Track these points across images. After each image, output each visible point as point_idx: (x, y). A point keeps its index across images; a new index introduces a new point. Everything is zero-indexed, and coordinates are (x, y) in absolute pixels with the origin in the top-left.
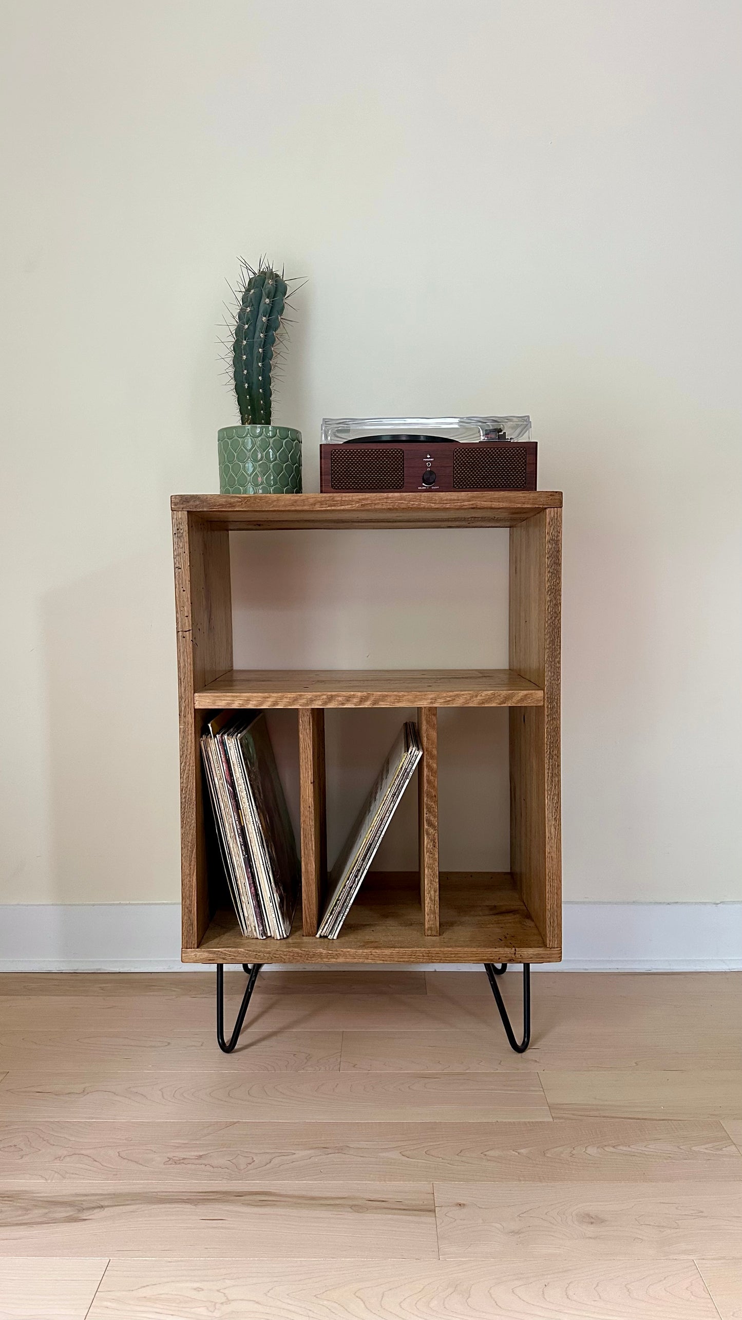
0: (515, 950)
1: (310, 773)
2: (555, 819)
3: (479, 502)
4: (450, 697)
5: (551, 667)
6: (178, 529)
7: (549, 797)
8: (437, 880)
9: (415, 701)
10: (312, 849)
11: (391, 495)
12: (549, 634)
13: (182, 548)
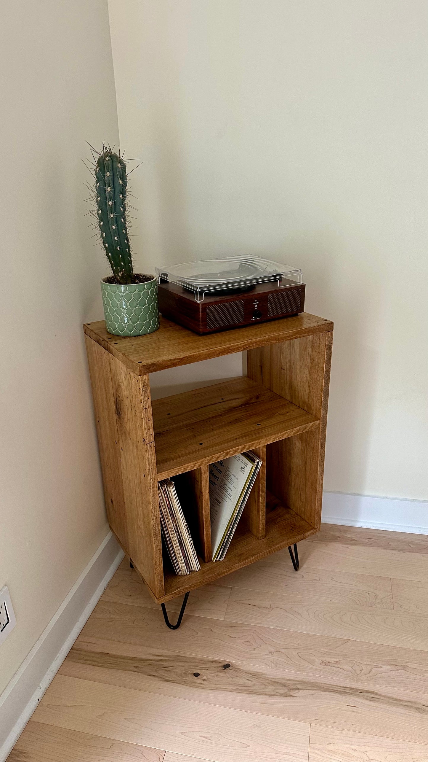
0: (303, 535)
1: (208, 488)
5: (324, 409)
6: (144, 386)
13: (147, 396)
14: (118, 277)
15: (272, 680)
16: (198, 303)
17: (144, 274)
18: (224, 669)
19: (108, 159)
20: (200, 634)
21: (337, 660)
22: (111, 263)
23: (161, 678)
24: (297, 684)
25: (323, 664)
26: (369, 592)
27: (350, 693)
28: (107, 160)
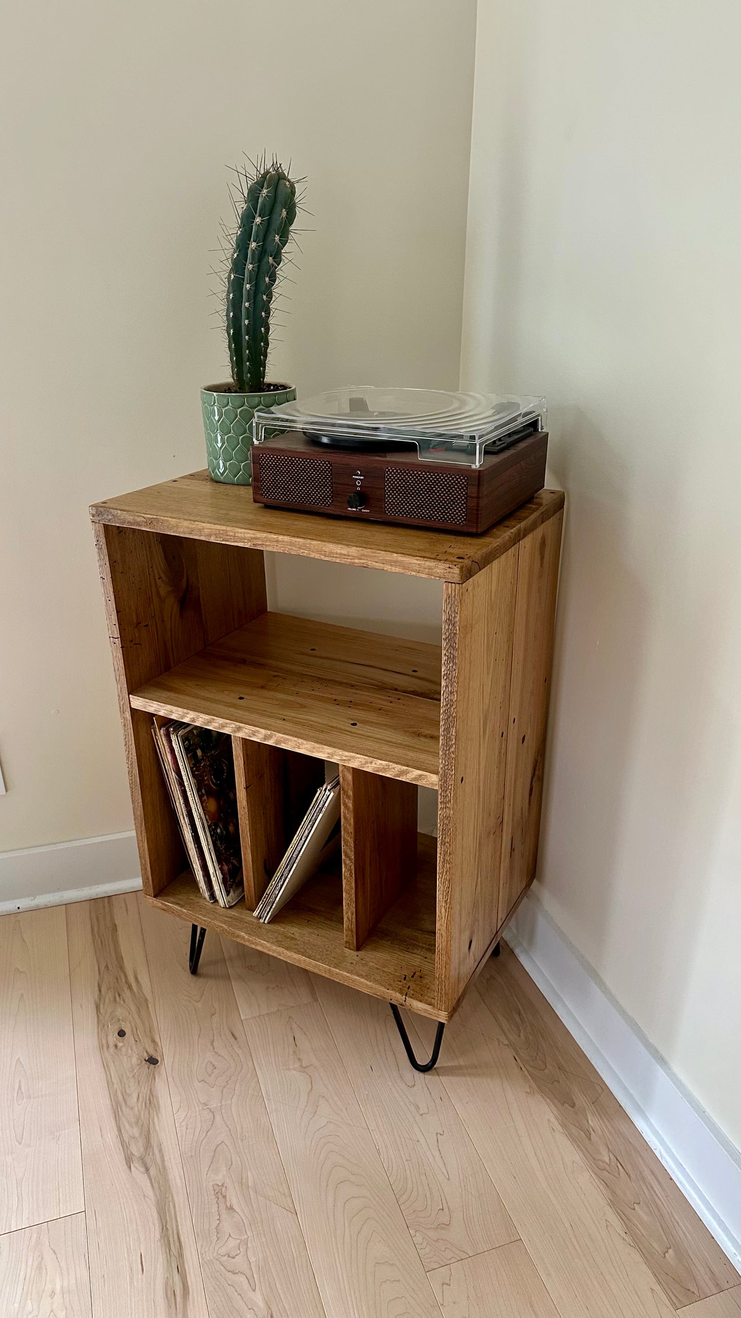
0: (406, 998)
1: (242, 780)
2: (445, 901)
3: (370, 562)
4: (346, 756)
5: (445, 756)
6: (98, 541)
7: (440, 880)
8: (354, 906)
9: (313, 752)
10: (248, 844)
11: (281, 537)
12: (444, 721)
13: (103, 560)
15: (151, 1126)
18: (145, 1060)
20: (200, 1005)
21: (236, 1207)
24: (156, 1165)
25: (216, 1188)
27: (170, 1253)
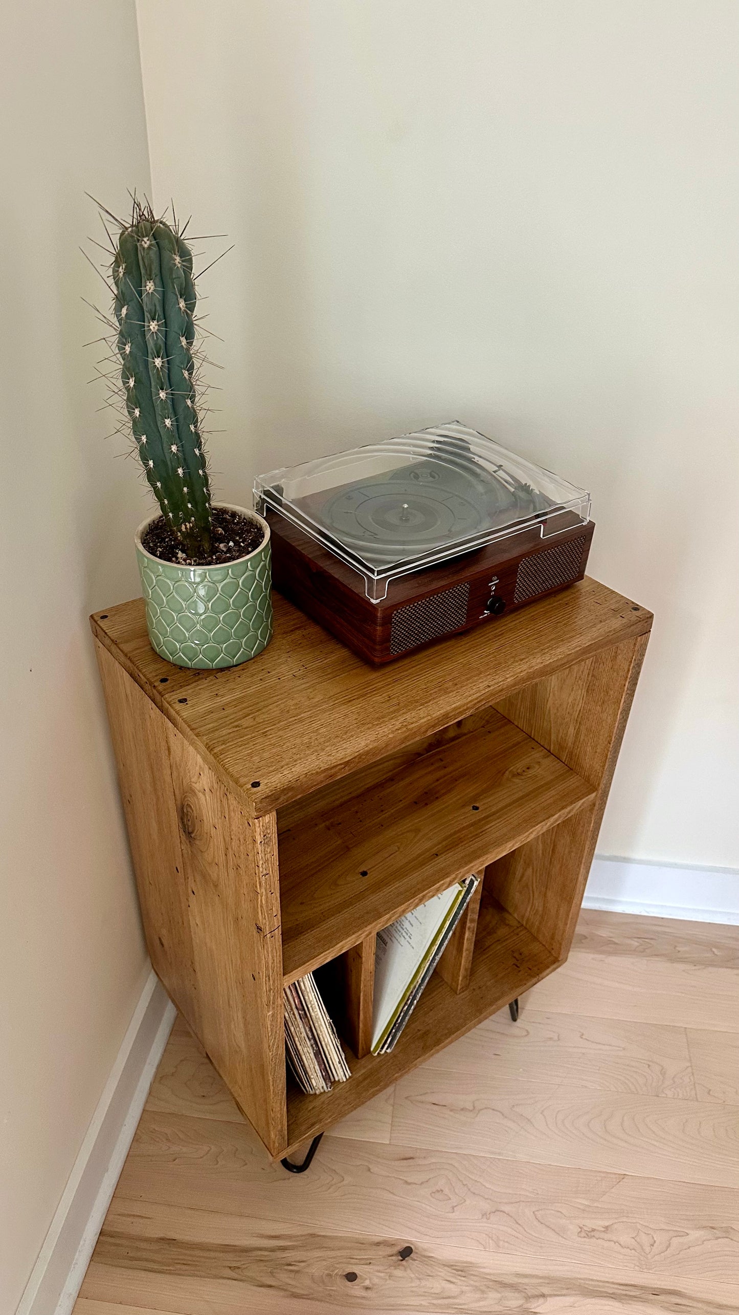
6: (265, 835)
13: (270, 853)
14: (179, 534)
15: (492, 1278)
16: (372, 604)
17: (234, 510)
18: (402, 1260)
19: (148, 243)
20: (348, 1179)
21: (607, 1224)
22: (155, 487)
23: (286, 1290)
24: (540, 1285)
25: (583, 1234)
26: (650, 1063)
27: (637, 1297)
28: (146, 246)
